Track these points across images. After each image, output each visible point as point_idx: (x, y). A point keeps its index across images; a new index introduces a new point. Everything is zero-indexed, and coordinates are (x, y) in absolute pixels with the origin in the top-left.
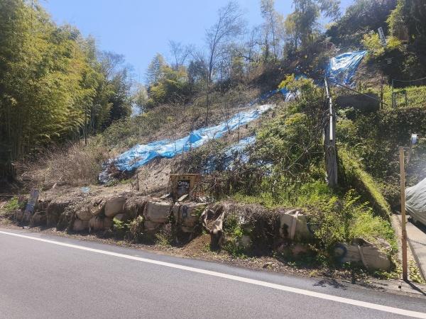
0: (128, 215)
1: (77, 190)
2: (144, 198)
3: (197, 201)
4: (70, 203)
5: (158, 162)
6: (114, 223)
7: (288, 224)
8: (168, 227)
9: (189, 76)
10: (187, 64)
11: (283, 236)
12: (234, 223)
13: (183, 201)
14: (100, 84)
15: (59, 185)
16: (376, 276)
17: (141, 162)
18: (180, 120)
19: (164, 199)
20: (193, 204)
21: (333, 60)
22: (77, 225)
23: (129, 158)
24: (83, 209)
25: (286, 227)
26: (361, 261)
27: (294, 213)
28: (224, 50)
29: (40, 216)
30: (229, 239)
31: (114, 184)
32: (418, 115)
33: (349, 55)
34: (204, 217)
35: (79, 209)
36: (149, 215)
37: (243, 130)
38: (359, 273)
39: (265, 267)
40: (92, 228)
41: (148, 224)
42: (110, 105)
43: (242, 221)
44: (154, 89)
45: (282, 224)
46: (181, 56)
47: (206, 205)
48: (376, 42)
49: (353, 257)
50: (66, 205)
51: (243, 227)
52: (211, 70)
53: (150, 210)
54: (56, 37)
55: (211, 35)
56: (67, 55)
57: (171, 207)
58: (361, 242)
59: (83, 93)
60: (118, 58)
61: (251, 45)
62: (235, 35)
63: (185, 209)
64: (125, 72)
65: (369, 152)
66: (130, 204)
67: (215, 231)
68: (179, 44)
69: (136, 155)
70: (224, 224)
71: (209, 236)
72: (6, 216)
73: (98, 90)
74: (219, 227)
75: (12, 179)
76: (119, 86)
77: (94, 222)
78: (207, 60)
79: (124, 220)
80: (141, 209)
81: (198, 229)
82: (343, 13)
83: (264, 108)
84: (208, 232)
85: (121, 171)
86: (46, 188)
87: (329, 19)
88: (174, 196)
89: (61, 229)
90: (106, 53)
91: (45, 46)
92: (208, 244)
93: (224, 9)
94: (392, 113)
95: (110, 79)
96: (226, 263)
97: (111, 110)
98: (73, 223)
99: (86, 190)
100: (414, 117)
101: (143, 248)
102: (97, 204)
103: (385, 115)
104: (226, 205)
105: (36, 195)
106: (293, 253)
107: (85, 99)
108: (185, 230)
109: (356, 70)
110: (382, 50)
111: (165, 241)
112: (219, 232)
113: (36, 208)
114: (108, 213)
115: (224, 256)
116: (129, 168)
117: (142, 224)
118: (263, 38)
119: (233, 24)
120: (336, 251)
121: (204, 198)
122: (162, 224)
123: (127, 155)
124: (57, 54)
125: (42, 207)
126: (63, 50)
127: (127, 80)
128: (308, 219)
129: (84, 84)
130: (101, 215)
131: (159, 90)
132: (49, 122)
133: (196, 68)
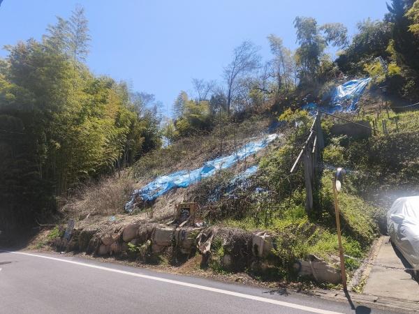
0: (140, 239)
1: (105, 219)
2: (154, 225)
3: (194, 226)
4: (98, 231)
5: (175, 192)
6: (129, 247)
7: (258, 244)
8: (170, 249)
9: (211, 109)
10: (209, 98)
11: (254, 254)
12: (220, 244)
13: (183, 226)
14: (133, 122)
15: (92, 215)
16: (322, 287)
17: (161, 192)
18: (199, 151)
19: (168, 225)
20: (190, 229)
21: (340, 87)
22: (102, 249)
23: (151, 188)
24: (107, 236)
25: (256, 247)
26: (312, 275)
27: (263, 234)
28: (240, 85)
29: (74, 243)
30: (214, 258)
31: (136, 213)
32: (408, 140)
33: (355, 83)
34: (198, 240)
35: (104, 235)
36: (156, 239)
37: (251, 160)
38: (308, 284)
39: (237, 280)
40: (113, 252)
41: (155, 247)
42: (142, 140)
43: (225, 243)
44: (179, 123)
45: (254, 244)
46: (203, 91)
47: (201, 230)
48: (378, 70)
49: (306, 271)
50: (95, 232)
51: (226, 247)
52: (229, 102)
53: (156, 235)
54: (94, 87)
55: (228, 72)
56: (104, 101)
57: (174, 232)
58: (313, 258)
59: (117, 131)
60: (149, 97)
61: (264, 78)
62: (250, 70)
63: (183, 233)
64: (155, 109)
65: (361, 177)
66: (143, 230)
67: (205, 251)
68: (201, 81)
69: (158, 186)
70: (211, 246)
71: (201, 256)
72: (49, 243)
73: (132, 127)
74: (208, 248)
75: (55, 211)
76: (150, 121)
77: (114, 246)
78: (226, 94)
79: (137, 244)
80: (150, 234)
81: (193, 251)
82: (351, 42)
83: (272, 137)
84: (200, 253)
85: (143, 201)
86: (82, 218)
87: (337, 47)
88: (177, 222)
89: (89, 253)
90: (139, 94)
91: (85, 97)
92: (199, 263)
93: (239, 48)
94: (383, 139)
95: (142, 116)
96: (209, 278)
97: (144, 143)
98: (99, 247)
99: (113, 218)
100: (404, 142)
101: (148, 267)
102: (117, 231)
103: (376, 141)
104: (215, 229)
105: (72, 224)
106: (261, 269)
107: (119, 136)
108: (183, 252)
109: (361, 96)
110: (384, 77)
111: (167, 261)
112: (208, 252)
113: (72, 235)
114: (125, 238)
115: (209, 273)
116: (150, 198)
117: (150, 247)
118: (276, 70)
119: (249, 61)
120: (294, 266)
121: (201, 224)
122: (166, 247)
123: (150, 186)
124: (95, 101)
125: (75, 234)
126: (100, 97)
127: (157, 115)
128: (274, 240)
129: (118, 123)
130: (121, 240)
131: (184, 124)
132: (87, 160)
133: (217, 101)
